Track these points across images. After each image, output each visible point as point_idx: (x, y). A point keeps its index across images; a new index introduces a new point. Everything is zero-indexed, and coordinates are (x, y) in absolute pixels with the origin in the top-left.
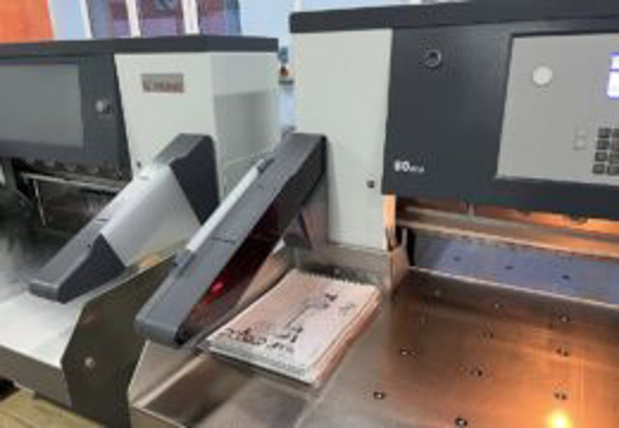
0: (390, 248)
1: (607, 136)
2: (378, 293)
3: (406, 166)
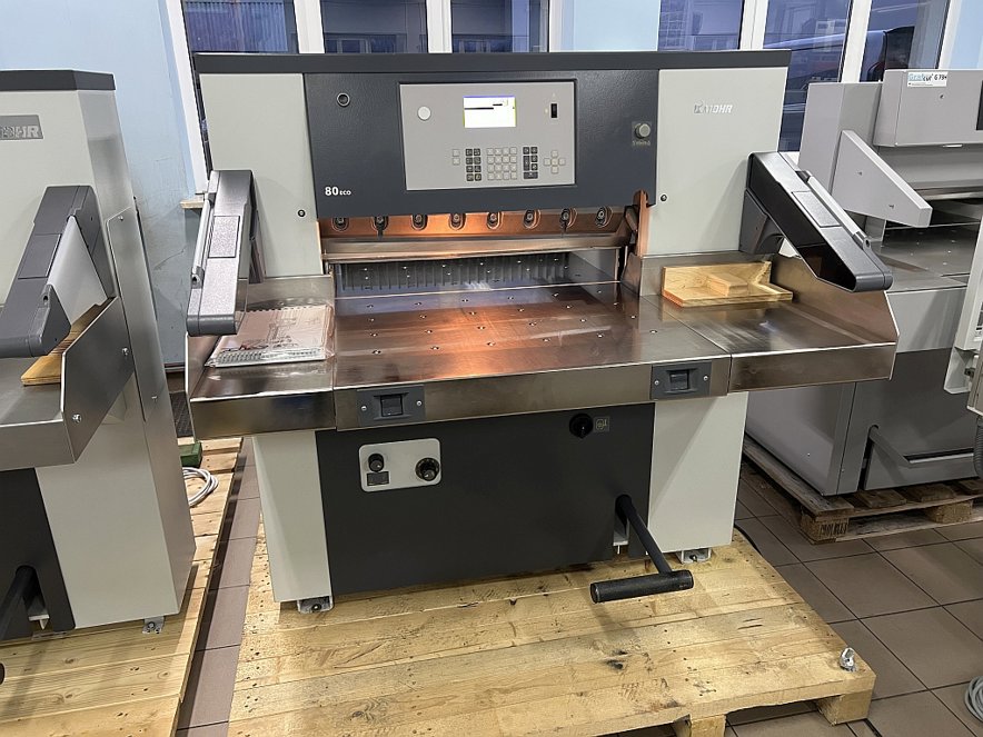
1: (471, 155)
3: (335, 191)
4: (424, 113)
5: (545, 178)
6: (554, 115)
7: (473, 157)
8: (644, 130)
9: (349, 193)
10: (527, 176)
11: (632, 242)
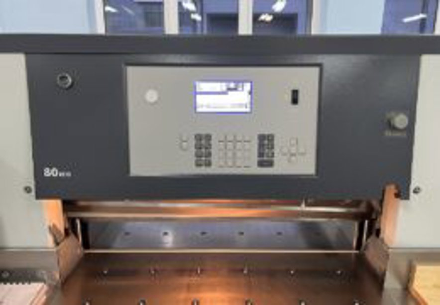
0: (57, 243)
1: (201, 140)
2: (46, 288)
3: (55, 173)
4: (152, 96)
5: (281, 167)
6: (295, 101)
7: (203, 144)
8: (401, 121)
9: (69, 174)
10: (261, 164)
11: (374, 217)
